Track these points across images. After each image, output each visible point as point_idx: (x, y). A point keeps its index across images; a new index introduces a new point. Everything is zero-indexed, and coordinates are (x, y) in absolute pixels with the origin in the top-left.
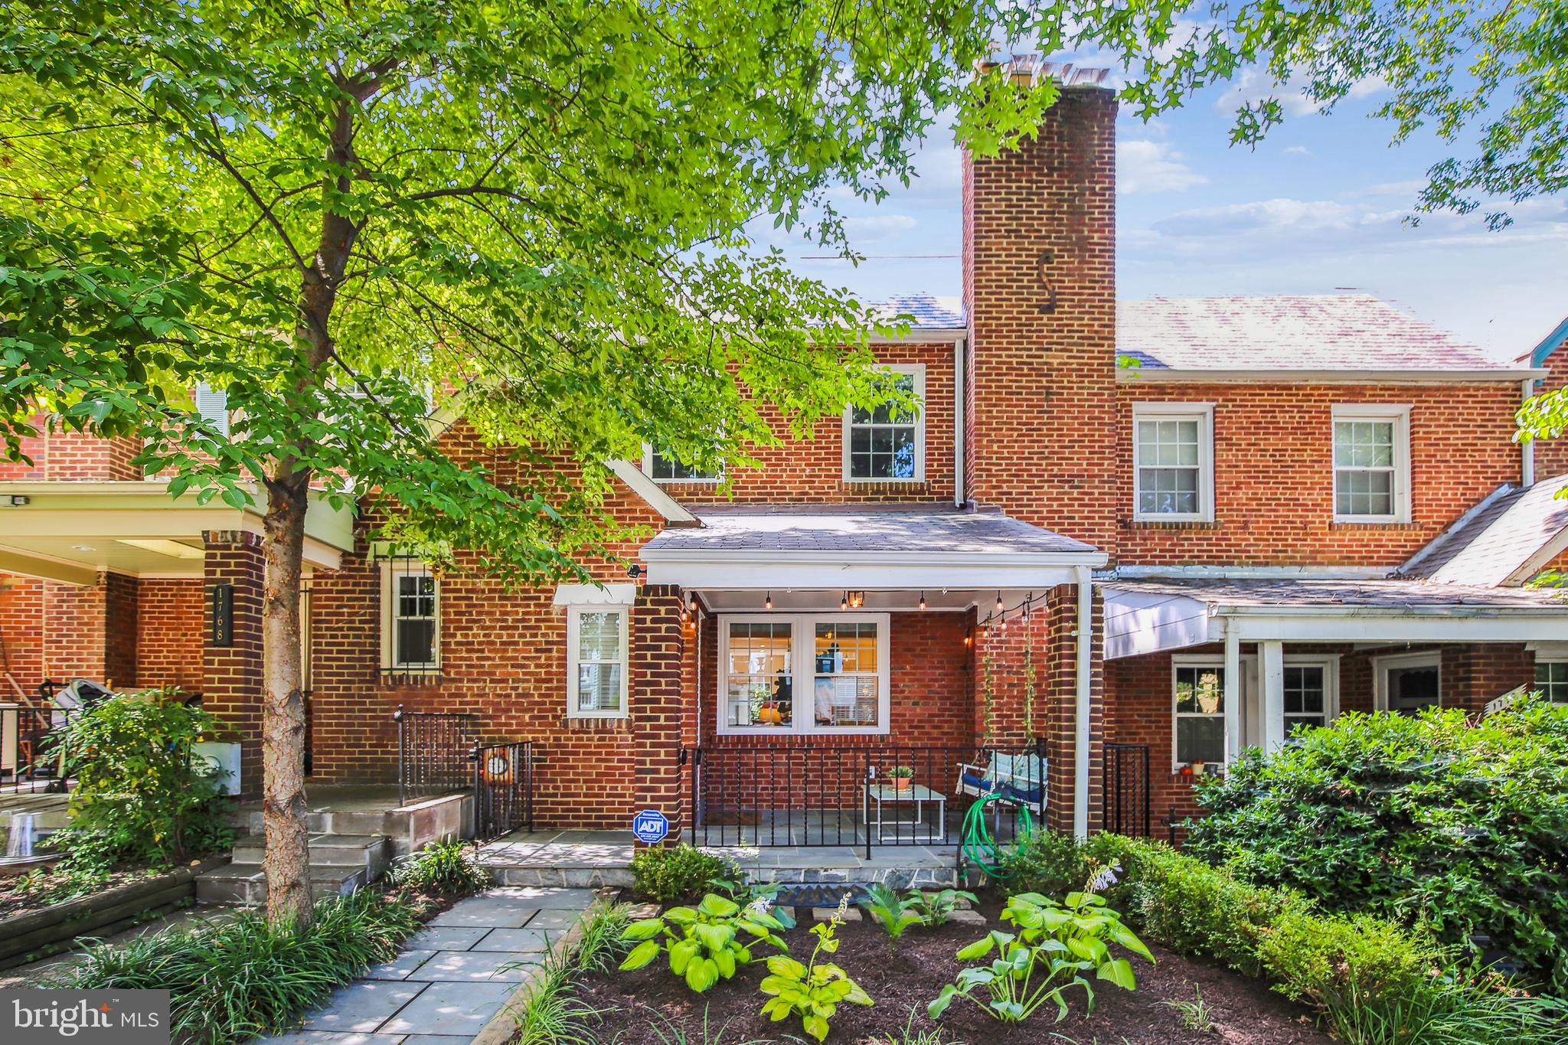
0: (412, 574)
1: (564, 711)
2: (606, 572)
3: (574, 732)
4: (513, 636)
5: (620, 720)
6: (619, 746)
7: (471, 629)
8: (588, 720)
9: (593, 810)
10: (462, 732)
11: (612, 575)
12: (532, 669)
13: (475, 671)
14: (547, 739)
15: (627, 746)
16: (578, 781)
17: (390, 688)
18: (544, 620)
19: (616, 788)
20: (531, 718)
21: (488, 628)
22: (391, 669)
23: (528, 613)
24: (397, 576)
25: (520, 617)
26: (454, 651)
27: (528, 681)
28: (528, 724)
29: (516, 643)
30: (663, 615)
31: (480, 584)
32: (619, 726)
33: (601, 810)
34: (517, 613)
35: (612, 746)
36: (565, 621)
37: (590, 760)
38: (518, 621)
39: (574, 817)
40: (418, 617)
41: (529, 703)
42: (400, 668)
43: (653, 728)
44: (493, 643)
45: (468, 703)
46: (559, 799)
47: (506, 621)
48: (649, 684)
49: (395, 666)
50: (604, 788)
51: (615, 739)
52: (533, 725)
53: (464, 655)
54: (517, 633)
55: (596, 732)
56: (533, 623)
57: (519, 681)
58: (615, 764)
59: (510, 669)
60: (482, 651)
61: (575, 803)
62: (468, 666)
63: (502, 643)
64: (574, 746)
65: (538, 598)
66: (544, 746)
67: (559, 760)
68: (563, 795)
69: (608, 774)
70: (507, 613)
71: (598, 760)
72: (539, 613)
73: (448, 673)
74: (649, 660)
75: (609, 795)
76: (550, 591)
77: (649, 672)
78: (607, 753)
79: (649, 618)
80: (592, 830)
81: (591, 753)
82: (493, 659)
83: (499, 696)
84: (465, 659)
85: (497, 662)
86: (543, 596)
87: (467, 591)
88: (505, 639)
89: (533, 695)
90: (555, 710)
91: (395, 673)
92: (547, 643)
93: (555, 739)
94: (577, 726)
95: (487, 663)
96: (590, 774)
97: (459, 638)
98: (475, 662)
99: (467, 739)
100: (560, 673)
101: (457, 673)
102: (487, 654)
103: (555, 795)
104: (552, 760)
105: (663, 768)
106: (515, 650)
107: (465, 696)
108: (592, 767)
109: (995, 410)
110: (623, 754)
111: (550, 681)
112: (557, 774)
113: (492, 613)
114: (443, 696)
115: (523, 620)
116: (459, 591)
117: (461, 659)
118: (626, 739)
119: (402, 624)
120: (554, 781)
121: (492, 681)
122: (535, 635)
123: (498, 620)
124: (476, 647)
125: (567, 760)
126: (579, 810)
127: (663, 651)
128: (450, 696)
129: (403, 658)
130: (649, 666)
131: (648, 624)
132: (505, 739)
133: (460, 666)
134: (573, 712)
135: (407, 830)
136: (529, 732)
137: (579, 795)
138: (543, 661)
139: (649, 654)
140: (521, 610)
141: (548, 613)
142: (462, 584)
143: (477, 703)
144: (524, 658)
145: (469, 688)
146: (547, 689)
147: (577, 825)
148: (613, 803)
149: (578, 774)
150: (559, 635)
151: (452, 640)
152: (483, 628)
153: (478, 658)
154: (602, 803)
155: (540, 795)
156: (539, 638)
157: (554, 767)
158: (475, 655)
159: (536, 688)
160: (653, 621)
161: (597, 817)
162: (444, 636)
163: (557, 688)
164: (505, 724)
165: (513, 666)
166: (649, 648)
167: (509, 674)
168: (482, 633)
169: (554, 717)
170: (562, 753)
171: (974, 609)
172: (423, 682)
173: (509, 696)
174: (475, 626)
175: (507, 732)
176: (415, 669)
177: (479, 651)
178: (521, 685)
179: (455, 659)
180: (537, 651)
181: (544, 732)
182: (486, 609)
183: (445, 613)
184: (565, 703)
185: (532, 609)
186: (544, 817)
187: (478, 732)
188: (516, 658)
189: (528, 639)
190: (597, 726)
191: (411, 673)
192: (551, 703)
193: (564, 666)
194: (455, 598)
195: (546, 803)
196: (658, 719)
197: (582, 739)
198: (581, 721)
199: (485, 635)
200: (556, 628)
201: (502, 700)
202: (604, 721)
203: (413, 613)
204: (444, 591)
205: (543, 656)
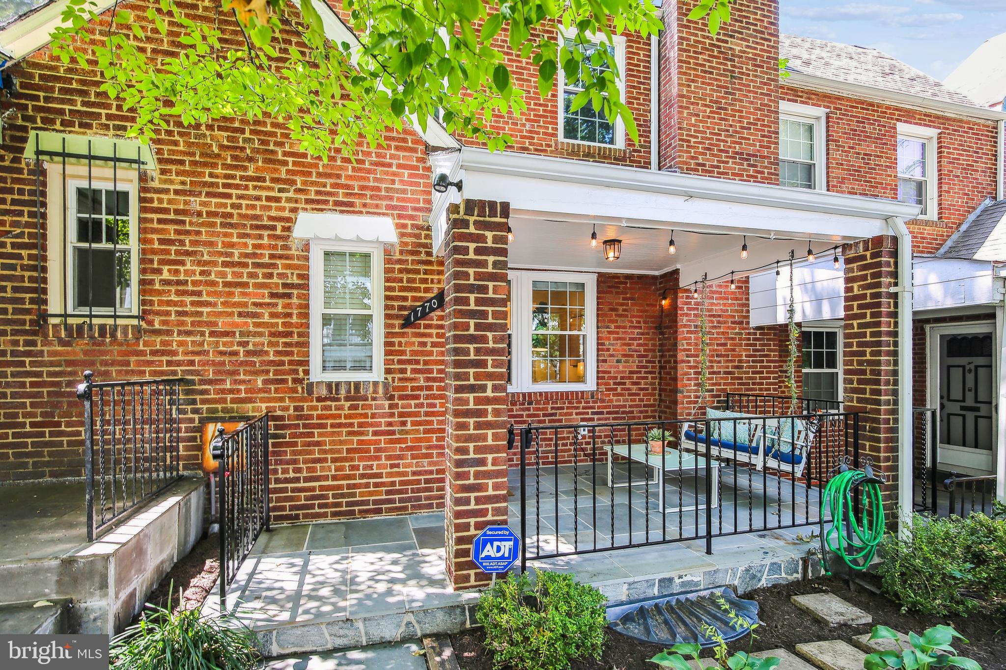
0: (96, 185)
1: (307, 372)
2: (357, 201)
3: (319, 399)
4: (241, 275)
5: (376, 384)
6: (374, 416)
7: (183, 263)
8: (338, 384)
9: (343, 496)
10: (172, 402)
11: (365, 205)
12: (266, 318)
13: (189, 320)
14: (286, 409)
15: (383, 416)
16: (325, 460)
17: (62, 343)
18: (281, 257)
19: (371, 467)
20: (265, 382)
21: (206, 263)
22: (65, 316)
23: (259, 246)
24: (73, 186)
25: (250, 250)
26: (159, 293)
27: (261, 334)
28: (261, 390)
29: (245, 285)
30: (490, 243)
31: (195, 203)
32: (375, 392)
33: (353, 495)
34: (245, 245)
35: (365, 416)
36: (307, 259)
37: (339, 434)
38: (247, 255)
39: (321, 506)
40: (104, 245)
41: (262, 363)
42: (78, 315)
43: (477, 401)
44: (213, 284)
45: (179, 363)
46: (302, 484)
47: (231, 255)
48: (472, 339)
49: (70, 311)
50: (356, 468)
51: (370, 407)
52: (268, 391)
53: (174, 298)
54: (245, 271)
55: (347, 399)
56: (266, 260)
57: (248, 334)
58: (370, 437)
59: (236, 319)
60: (199, 293)
61: (322, 488)
62: (179, 313)
63: (226, 284)
64: (319, 417)
65: (274, 228)
66: (282, 418)
67: (303, 435)
68: (306, 480)
69: (361, 450)
70: (232, 245)
71: (349, 433)
72: (275, 247)
73: (150, 323)
74: (472, 306)
75: (363, 476)
76: (289, 220)
77: (472, 322)
78: (361, 425)
79: (472, 246)
80: (343, 520)
81: (340, 425)
82: (214, 305)
83: (222, 353)
84: (175, 304)
85: (220, 308)
86: (279, 225)
87: (177, 211)
88: (229, 278)
89: (267, 353)
90: (296, 372)
91: (70, 321)
92: (285, 285)
93: (296, 409)
94: (324, 392)
95: (205, 310)
96: (339, 451)
97: (166, 275)
98: (189, 308)
99: (180, 411)
100: (302, 325)
101: (164, 323)
102: (205, 298)
103: (297, 480)
104: (293, 436)
105: (490, 457)
106: (244, 294)
107: (174, 353)
108: (341, 442)
109: (693, 85)
110: (379, 424)
111: (289, 334)
112: (300, 453)
113: (211, 244)
114: (142, 353)
115: (254, 255)
116: (166, 211)
117: (169, 303)
118: (381, 407)
119: (81, 254)
120: (295, 462)
121: (212, 334)
122: (270, 276)
123: (221, 254)
124: (190, 288)
125: (311, 435)
126: (326, 497)
127: (491, 295)
128: (154, 353)
129: (82, 300)
130: (472, 314)
131: (472, 256)
132: (231, 410)
133: (168, 313)
134: (317, 375)
135: (104, 585)
136: (262, 400)
137: (326, 478)
138: (280, 309)
139: (472, 297)
140: (250, 242)
141: (286, 247)
142: (170, 201)
143: (192, 363)
144: (255, 304)
145: (181, 344)
146: (286, 344)
147: (324, 515)
148: (367, 485)
149: (325, 452)
150: (300, 276)
151: (157, 278)
152: (199, 263)
153: (193, 303)
154: (355, 486)
155: (277, 481)
156: (275, 280)
157: (295, 444)
158: (188, 299)
159: (271, 344)
160: (478, 251)
161: (348, 504)
162: (143, 271)
163: (298, 344)
164: (231, 391)
165: (240, 314)
166: (471, 289)
167: (237, 325)
168: (198, 269)
169: (295, 381)
170: (305, 426)
171: (676, 272)
172: (113, 335)
173: (236, 353)
174: (188, 260)
175: (233, 401)
176: (101, 315)
177: (193, 293)
178: (252, 339)
179: (161, 303)
180: (273, 295)
181: (282, 399)
182: (204, 237)
183: (142, 241)
184: (307, 363)
185: (265, 241)
186: (283, 508)
187: (194, 402)
188: (245, 305)
189: (260, 280)
190: (349, 391)
191: (95, 321)
192: (291, 363)
193: (306, 316)
194: (160, 221)
195: (285, 490)
196: (483, 388)
197: (329, 408)
198: (329, 385)
199: (202, 273)
200: (297, 267)
201: (227, 359)
202: (357, 385)
203: (99, 240)
204: (143, 210)
205: (280, 302)
